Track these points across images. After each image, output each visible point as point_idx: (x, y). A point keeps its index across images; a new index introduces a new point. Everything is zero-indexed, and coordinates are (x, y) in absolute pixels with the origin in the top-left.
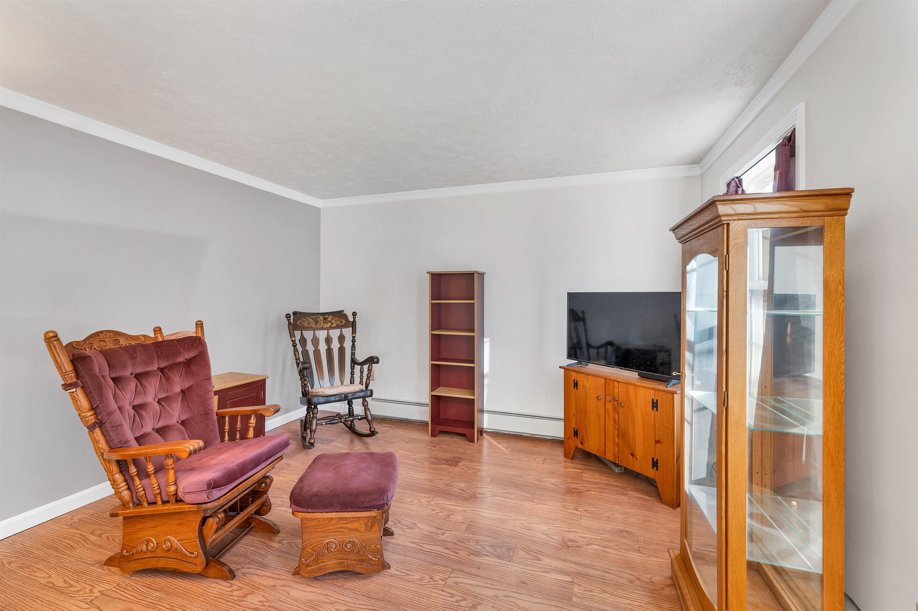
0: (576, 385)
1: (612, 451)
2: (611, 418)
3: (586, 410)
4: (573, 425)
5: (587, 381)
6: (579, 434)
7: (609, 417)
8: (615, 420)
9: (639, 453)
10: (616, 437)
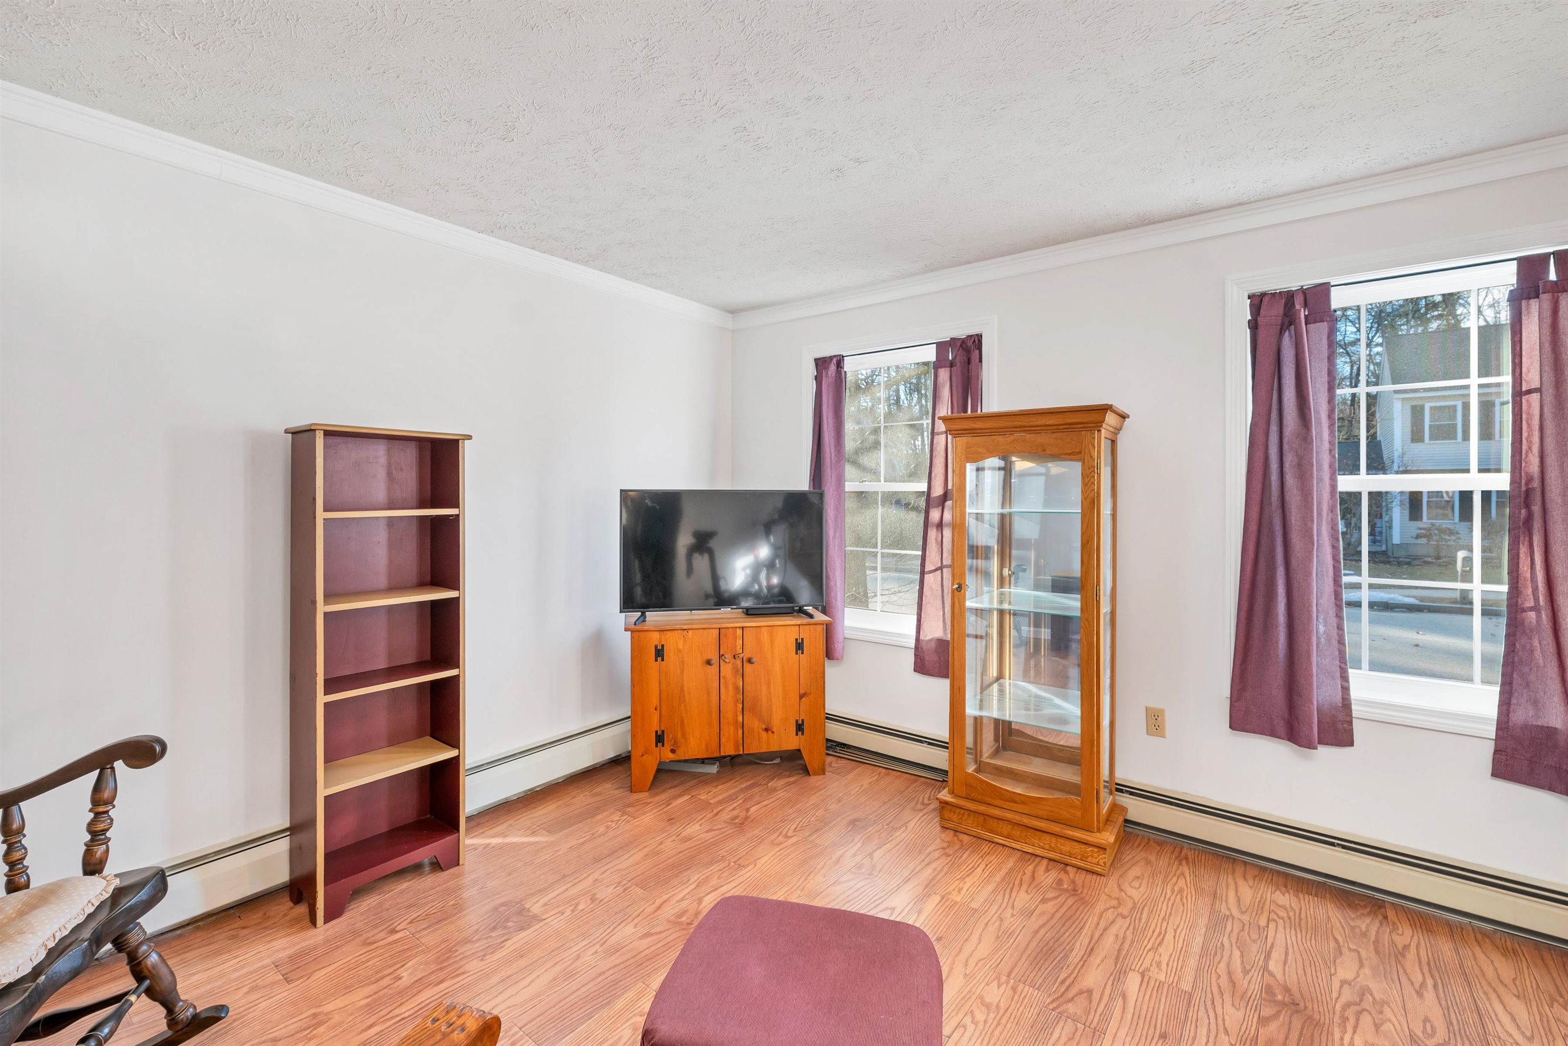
0: (660, 653)
1: (732, 740)
2: (730, 687)
3: (682, 690)
4: (654, 725)
5: (685, 641)
6: (668, 737)
7: (727, 687)
8: (737, 688)
9: (776, 722)
10: (739, 714)
